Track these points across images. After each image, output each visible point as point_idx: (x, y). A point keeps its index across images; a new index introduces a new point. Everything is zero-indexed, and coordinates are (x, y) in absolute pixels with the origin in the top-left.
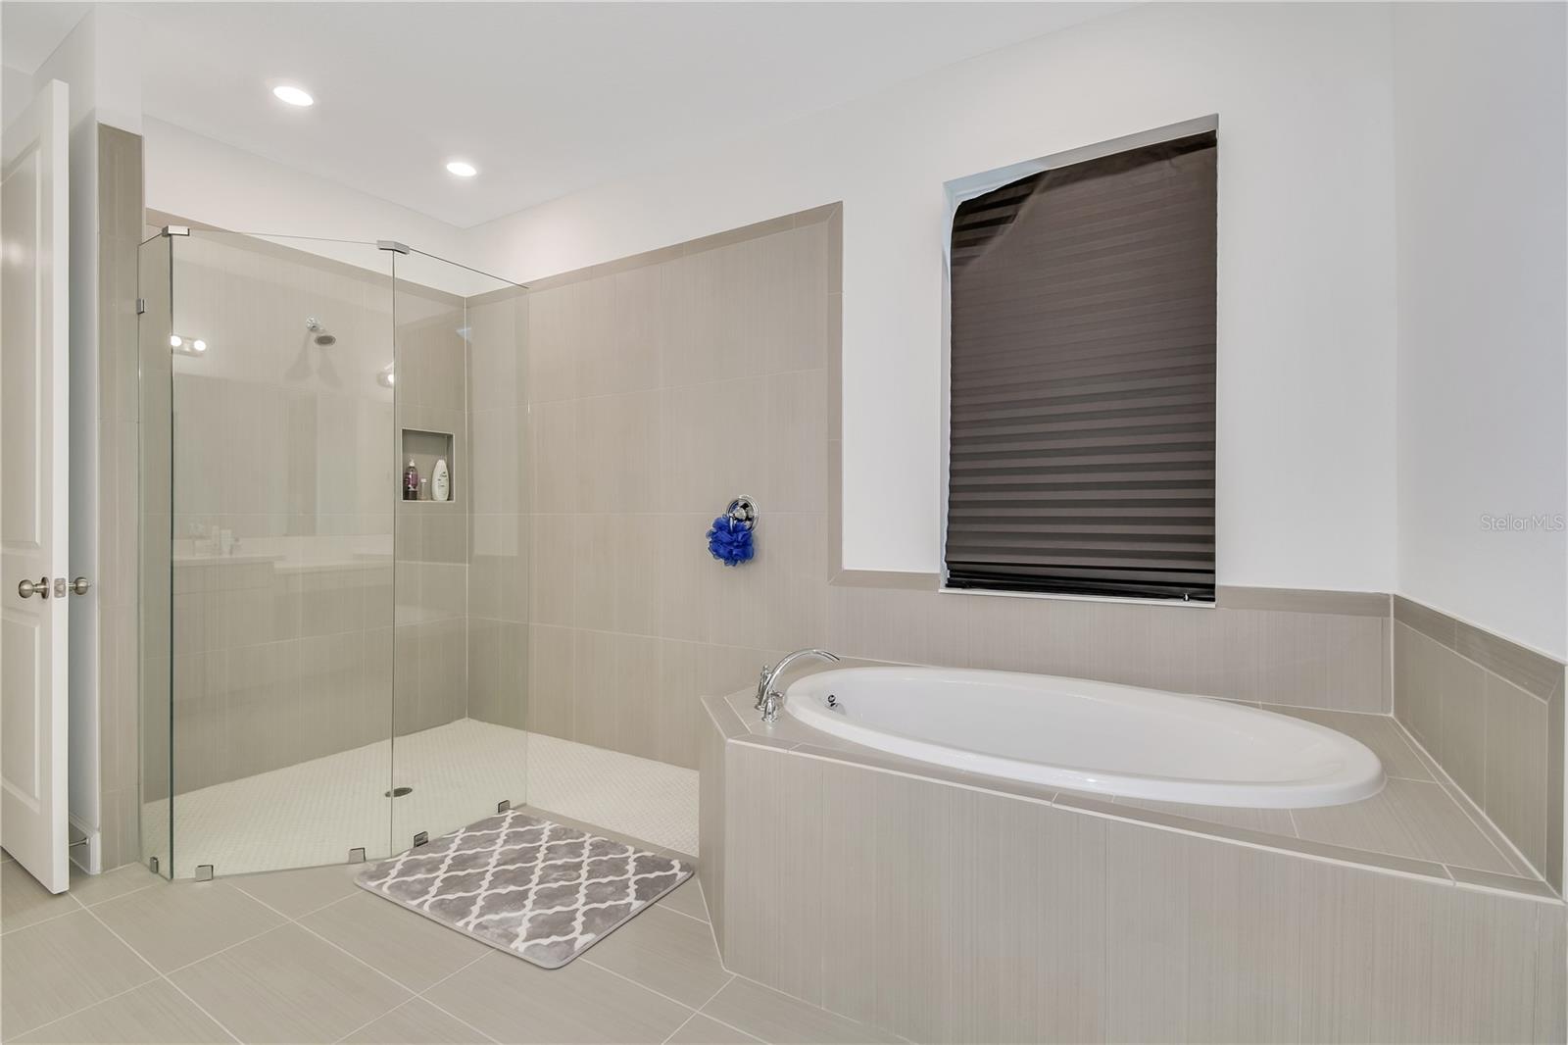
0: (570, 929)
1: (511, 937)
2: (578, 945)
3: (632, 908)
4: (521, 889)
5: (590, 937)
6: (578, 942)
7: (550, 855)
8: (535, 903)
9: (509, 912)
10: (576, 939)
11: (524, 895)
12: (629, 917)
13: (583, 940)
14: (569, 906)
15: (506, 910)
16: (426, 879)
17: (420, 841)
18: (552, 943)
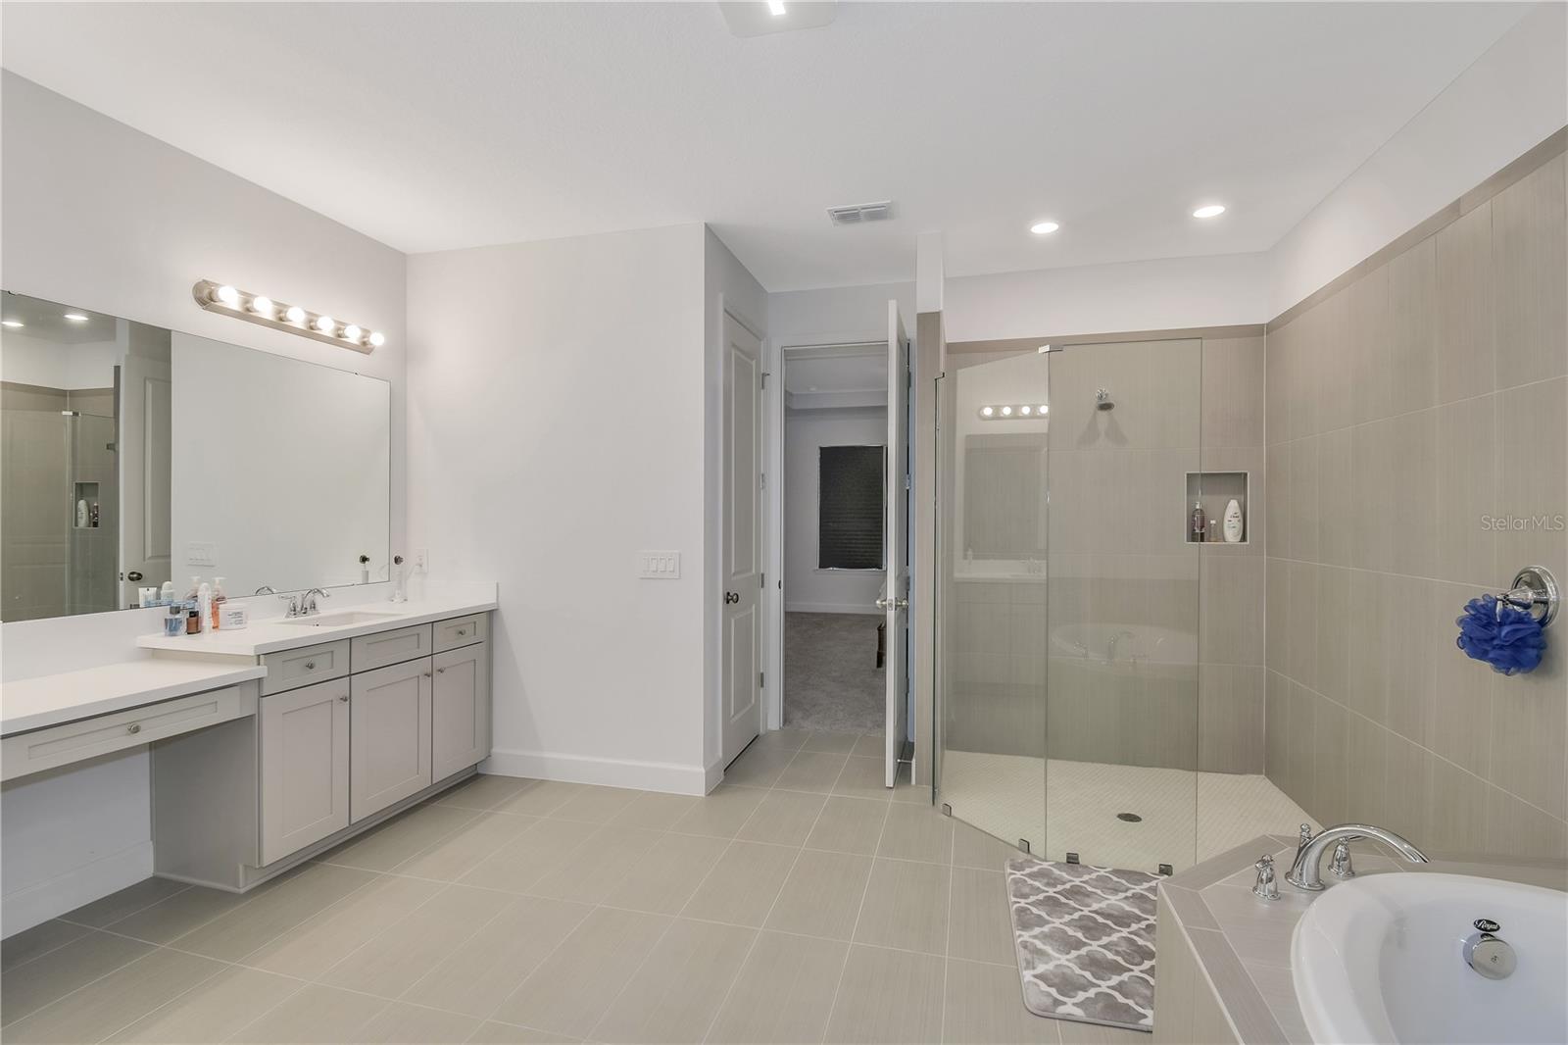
0: (1072, 994)
1: (1030, 965)
2: (1061, 1010)
3: (1142, 1022)
4: (1084, 940)
5: (1079, 1013)
6: (1066, 1006)
7: (1142, 932)
8: (1078, 957)
9: (1053, 950)
10: (1065, 1003)
11: (1079, 945)
12: (1134, 1027)
13: (1069, 1008)
14: (1097, 979)
15: (1051, 945)
16: (1039, 888)
17: (1072, 860)
18: (1047, 992)
